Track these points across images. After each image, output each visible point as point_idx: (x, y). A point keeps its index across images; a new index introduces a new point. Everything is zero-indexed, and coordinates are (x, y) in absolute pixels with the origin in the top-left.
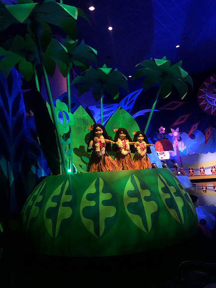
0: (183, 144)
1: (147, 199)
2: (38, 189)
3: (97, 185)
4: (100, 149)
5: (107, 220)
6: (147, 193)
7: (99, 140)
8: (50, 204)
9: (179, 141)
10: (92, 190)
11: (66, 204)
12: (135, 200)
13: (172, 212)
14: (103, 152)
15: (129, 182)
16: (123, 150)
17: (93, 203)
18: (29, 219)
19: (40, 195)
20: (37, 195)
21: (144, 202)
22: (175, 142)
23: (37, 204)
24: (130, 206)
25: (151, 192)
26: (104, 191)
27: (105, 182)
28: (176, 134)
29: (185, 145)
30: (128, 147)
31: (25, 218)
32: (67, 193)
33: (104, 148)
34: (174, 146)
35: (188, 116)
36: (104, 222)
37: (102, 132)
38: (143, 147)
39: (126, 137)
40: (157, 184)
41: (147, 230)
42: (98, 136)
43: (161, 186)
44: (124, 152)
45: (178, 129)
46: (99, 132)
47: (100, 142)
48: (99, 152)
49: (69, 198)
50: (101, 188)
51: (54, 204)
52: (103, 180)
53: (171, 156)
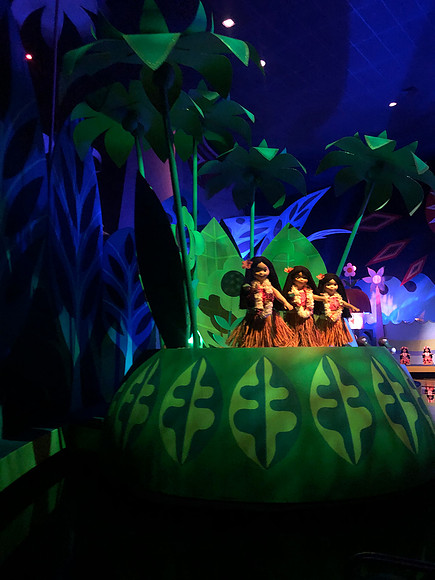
0: (390, 301)
1: (353, 403)
2: (144, 373)
3: (260, 372)
4: (264, 305)
5: (280, 436)
6: (353, 392)
7: (261, 287)
8: (170, 401)
9: (383, 293)
10: (250, 379)
11: (200, 403)
12: (331, 403)
13: (398, 430)
14: (270, 311)
15: (320, 369)
16: (302, 308)
17: (254, 405)
18: (128, 429)
19: (149, 383)
20: (143, 383)
21: (347, 407)
22: (374, 295)
23: (144, 400)
24: (322, 412)
25: (360, 390)
26: (275, 383)
27: (275, 368)
28: (377, 279)
29: (394, 303)
30: (312, 304)
31: (118, 424)
32: (203, 383)
33: (271, 304)
34: (373, 303)
35: (403, 244)
36: (274, 440)
37: (267, 272)
38: (336, 304)
39: (307, 283)
40: (370, 377)
41: (353, 459)
42: (261, 279)
43: (377, 380)
44: (304, 313)
45: (382, 270)
46: (262, 272)
47: (264, 291)
48: (261, 310)
49: (208, 392)
50: (268, 376)
51: (179, 402)
52: (271, 362)
53: (365, 324)
